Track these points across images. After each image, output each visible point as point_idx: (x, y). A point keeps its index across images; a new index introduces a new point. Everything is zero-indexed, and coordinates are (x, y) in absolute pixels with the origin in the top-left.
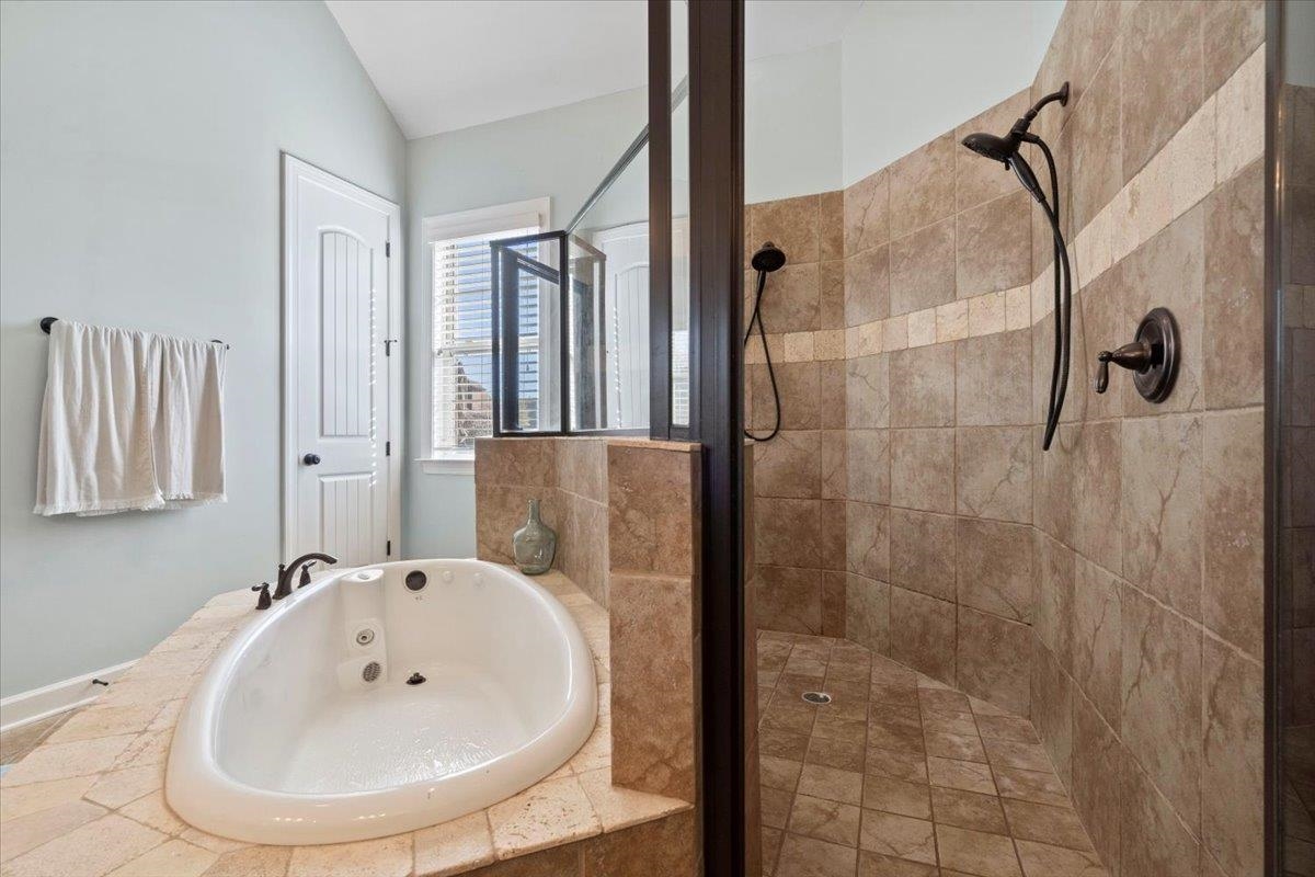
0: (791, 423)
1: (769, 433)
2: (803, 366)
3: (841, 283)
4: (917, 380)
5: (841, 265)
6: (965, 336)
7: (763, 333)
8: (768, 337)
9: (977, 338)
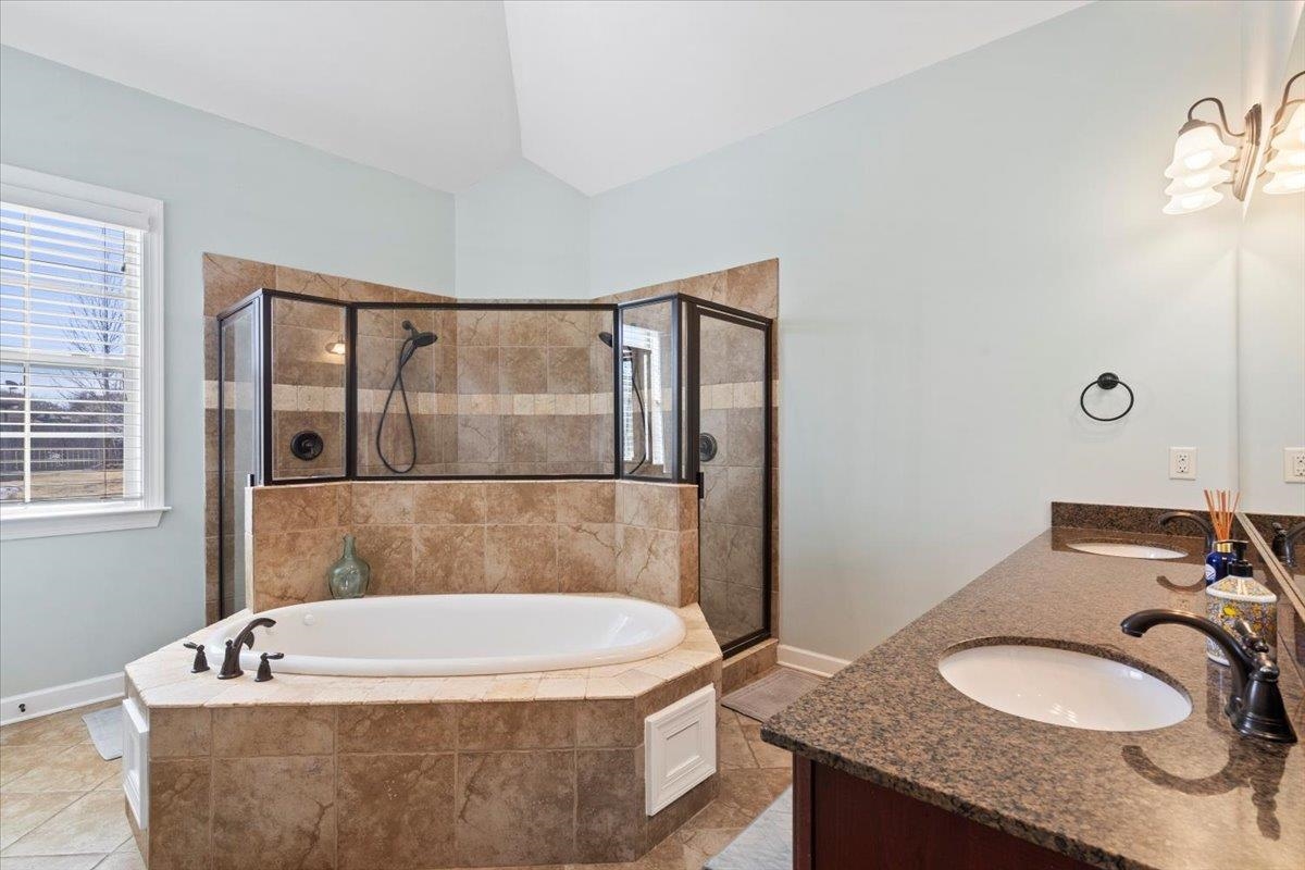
0: (423, 459)
1: (408, 467)
2: (430, 418)
3: (455, 362)
4: (521, 434)
5: (455, 350)
6: (553, 413)
7: (402, 389)
8: (407, 394)
9: (560, 416)
